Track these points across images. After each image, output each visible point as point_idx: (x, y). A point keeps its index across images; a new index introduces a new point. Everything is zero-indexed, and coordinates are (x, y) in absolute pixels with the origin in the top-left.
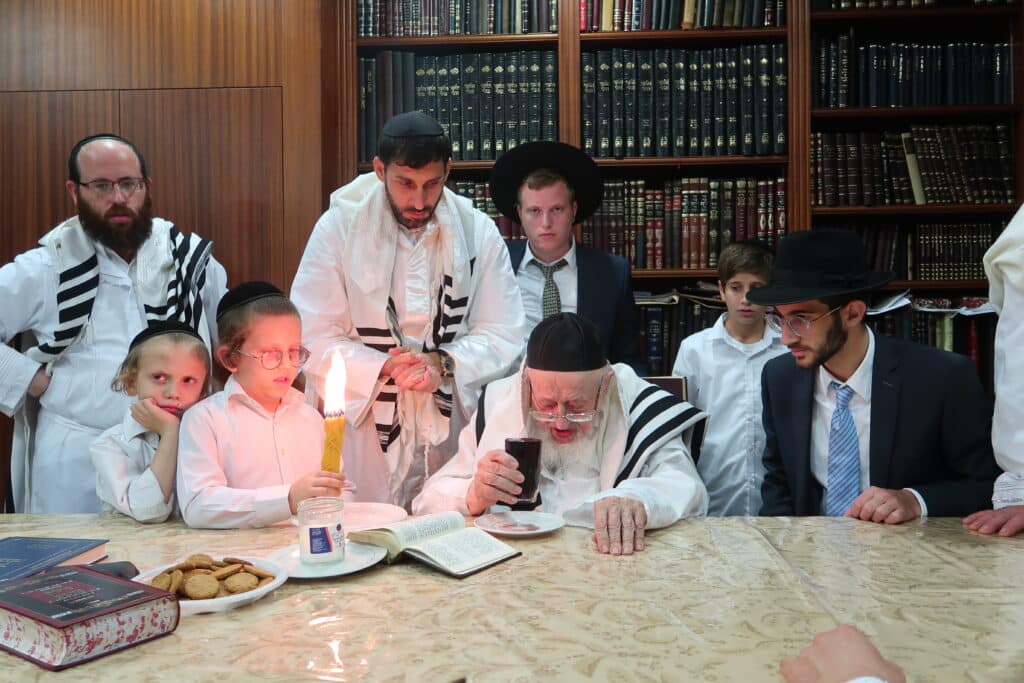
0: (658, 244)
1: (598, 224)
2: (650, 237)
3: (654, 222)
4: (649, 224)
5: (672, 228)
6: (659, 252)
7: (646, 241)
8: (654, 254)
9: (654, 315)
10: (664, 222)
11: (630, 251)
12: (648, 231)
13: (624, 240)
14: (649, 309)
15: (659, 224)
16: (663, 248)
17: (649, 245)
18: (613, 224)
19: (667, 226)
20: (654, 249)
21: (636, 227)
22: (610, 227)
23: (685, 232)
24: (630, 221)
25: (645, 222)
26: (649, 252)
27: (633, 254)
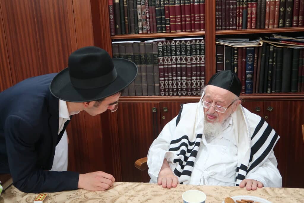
0: (254, 16)
1: (224, 7)
2: (249, 12)
3: (252, 4)
4: (249, 5)
5: (261, 7)
6: (254, 19)
7: (247, 14)
8: (251, 20)
9: (250, 51)
10: (257, 4)
11: (239, 20)
12: (249, 9)
13: (237, 15)
14: (248, 49)
15: (255, 5)
16: (256, 18)
17: (249, 16)
18: (231, 7)
19: (258, 7)
20: (251, 18)
21: (243, 8)
22: (229, 8)
23: (268, 9)
24: (240, 5)
25: (247, 5)
26: (249, 20)
27: (241, 21)
